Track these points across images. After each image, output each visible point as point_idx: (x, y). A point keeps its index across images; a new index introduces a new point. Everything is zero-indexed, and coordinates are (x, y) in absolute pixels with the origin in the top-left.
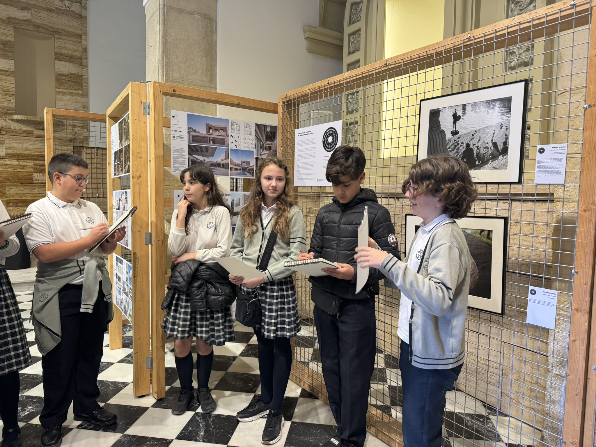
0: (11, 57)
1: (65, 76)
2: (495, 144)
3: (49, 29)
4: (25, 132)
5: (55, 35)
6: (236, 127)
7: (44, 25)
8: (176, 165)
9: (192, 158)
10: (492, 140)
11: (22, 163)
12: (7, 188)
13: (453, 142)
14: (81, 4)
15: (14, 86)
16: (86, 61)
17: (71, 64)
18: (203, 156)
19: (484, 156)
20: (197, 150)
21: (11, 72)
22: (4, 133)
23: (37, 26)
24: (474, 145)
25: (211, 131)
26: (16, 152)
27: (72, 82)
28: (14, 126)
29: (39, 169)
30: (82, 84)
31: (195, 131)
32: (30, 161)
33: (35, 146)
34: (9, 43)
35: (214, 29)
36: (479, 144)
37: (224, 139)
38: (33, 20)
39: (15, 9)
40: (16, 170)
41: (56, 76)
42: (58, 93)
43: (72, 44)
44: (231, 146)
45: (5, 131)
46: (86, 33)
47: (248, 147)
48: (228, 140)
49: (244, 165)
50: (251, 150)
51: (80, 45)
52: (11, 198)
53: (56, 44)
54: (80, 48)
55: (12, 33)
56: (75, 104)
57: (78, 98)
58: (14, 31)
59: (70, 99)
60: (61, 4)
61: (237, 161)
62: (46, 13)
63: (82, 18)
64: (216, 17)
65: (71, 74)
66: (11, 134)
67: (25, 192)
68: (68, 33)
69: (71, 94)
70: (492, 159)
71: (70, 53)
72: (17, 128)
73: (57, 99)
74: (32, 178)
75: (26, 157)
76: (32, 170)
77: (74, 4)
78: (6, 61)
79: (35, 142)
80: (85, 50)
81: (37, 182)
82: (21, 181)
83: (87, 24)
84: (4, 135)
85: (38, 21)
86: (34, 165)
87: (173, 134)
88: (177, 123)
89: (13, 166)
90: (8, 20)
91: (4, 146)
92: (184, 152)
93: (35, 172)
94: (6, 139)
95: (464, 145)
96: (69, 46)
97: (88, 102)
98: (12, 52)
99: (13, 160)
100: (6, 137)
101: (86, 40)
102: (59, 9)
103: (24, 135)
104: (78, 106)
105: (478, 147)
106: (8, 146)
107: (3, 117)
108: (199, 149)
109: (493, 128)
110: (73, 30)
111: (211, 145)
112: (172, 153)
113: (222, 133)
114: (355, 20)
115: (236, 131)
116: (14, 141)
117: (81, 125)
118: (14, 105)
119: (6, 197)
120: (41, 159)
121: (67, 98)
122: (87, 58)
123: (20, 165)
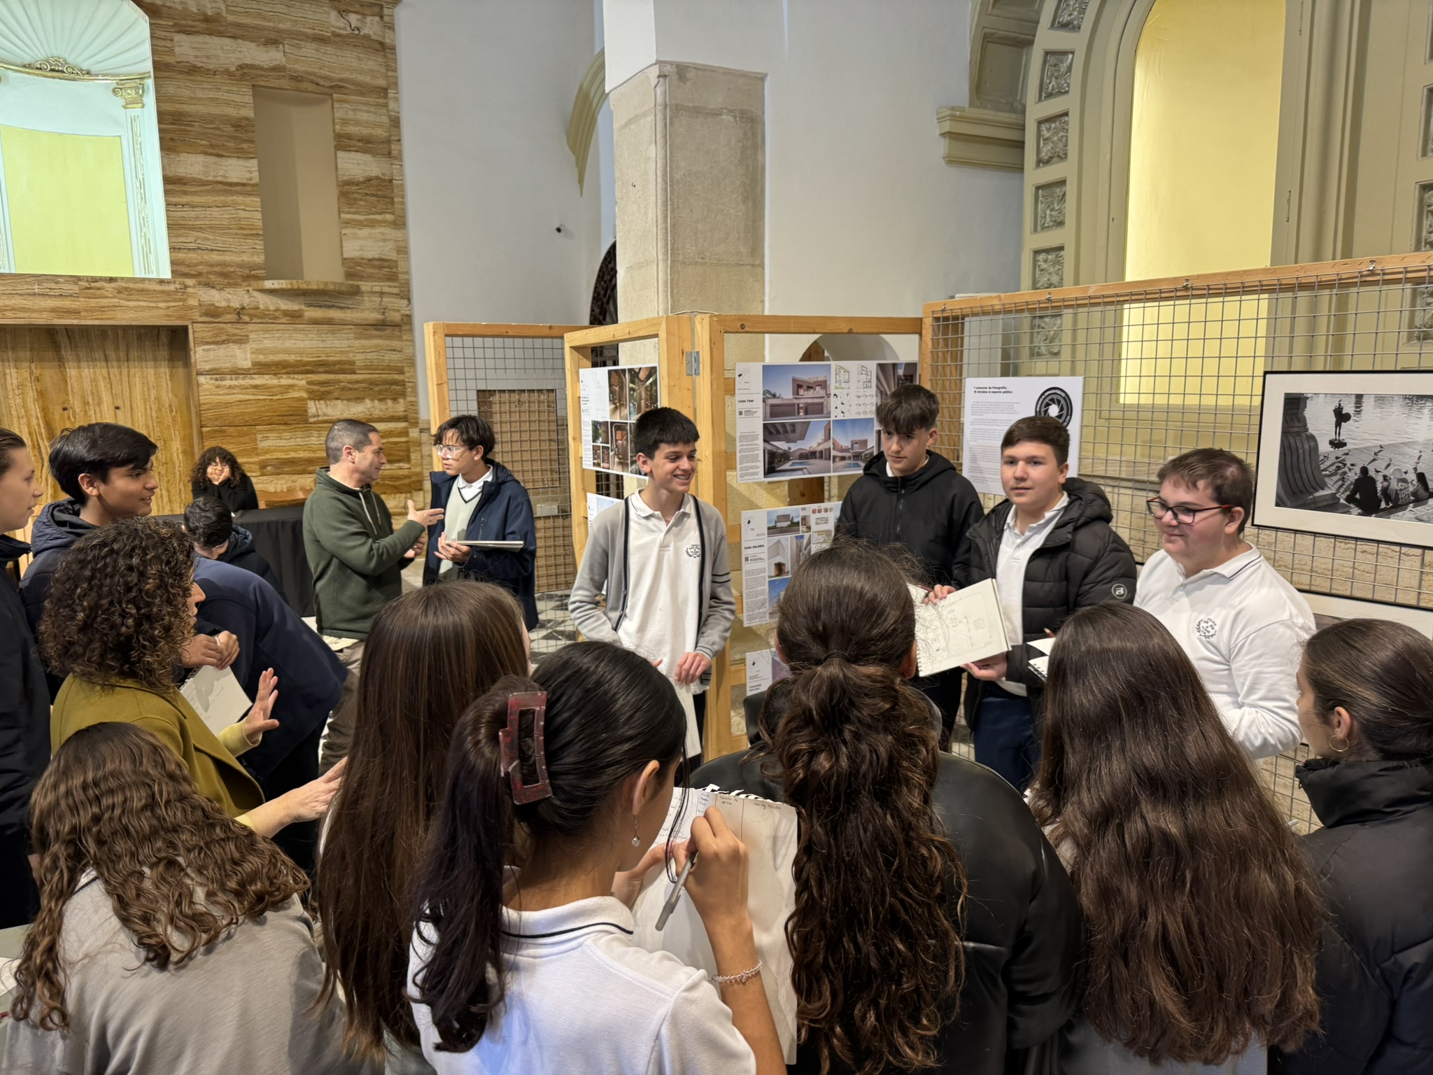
0: (250, 153)
1: (357, 184)
2: (1421, 477)
3: (321, 82)
4: (286, 313)
5: (335, 95)
6: (843, 377)
7: (310, 74)
8: (745, 465)
9: (769, 447)
11: (285, 381)
12: (259, 436)
13: (1332, 459)
14: (382, 17)
15: (259, 215)
16: (398, 147)
17: (368, 157)
18: (788, 441)
19: (1397, 494)
20: (778, 432)
21: (253, 185)
22: (246, 318)
23: (297, 78)
24: (1377, 472)
25: (801, 392)
26: (271, 358)
27: (373, 195)
28: (265, 302)
29: (318, 391)
30: (392, 198)
31: (774, 396)
32: (300, 376)
33: (307, 343)
34: (244, 123)
35: (760, 137)
37: (822, 404)
38: (288, 66)
39: (253, 45)
40: (274, 398)
41: (339, 186)
42: (347, 223)
43: (369, 112)
44: (836, 415)
45: (250, 315)
46: (396, 84)
47: (865, 412)
48: (828, 403)
49: (857, 449)
50: (869, 416)
51: (384, 111)
52: (268, 456)
53: (336, 115)
54: (385, 119)
55: (249, 99)
56: (381, 244)
57: (387, 230)
58: (254, 96)
59: (370, 234)
60: (341, 23)
61: (845, 442)
62: (314, 45)
63: (385, 50)
64: (763, 112)
65: (369, 180)
66: (260, 321)
67: (292, 442)
68: (359, 88)
69: (372, 224)
70: (1413, 502)
71: (365, 131)
72: (272, 308)
73: (344, 237)
74: (306, 411)
75: (291, 367)
76: (305, 395)
77: (369, 19)
78: (241, 162)
79: (306, 334)
80: (396, 122)
81: (315, 419)
82: (285, 418)
83: (396, 63)
84: (247, 323)
85: (300, 67)
86: (309, 383)
87: (740, 407)
88: (746, 386)
89: (267, 388)
90: (239, 73)
91: (248, 347)
92: (757, 439)
93: (311, 399)
94: (251, 331)
95: (1357, 470)
96: (364, 116)
97: (406, 240)
98: (252, 142)
99: (267, 377)
100: (251, 327)
101: (396, 99)
102: (339, 35)
103: (284, 320)
104: (387, 249)
105: (1385, 477)
106: (256, 347)
107: (244, 284)
108: (781, 430)
109: (1419, 448)
110: (368, 79)
111: (799, 419)
112: (738, 444)
113: (819, 391)
114: (1053, 89)
115: (843, 385)
116: (269, 336)
117: (396, 291)
118: (263, 257)
119: (257, 454)
120: (321, 369)
121: (365, 232)
122: (399, 140)
123: (281, 386)
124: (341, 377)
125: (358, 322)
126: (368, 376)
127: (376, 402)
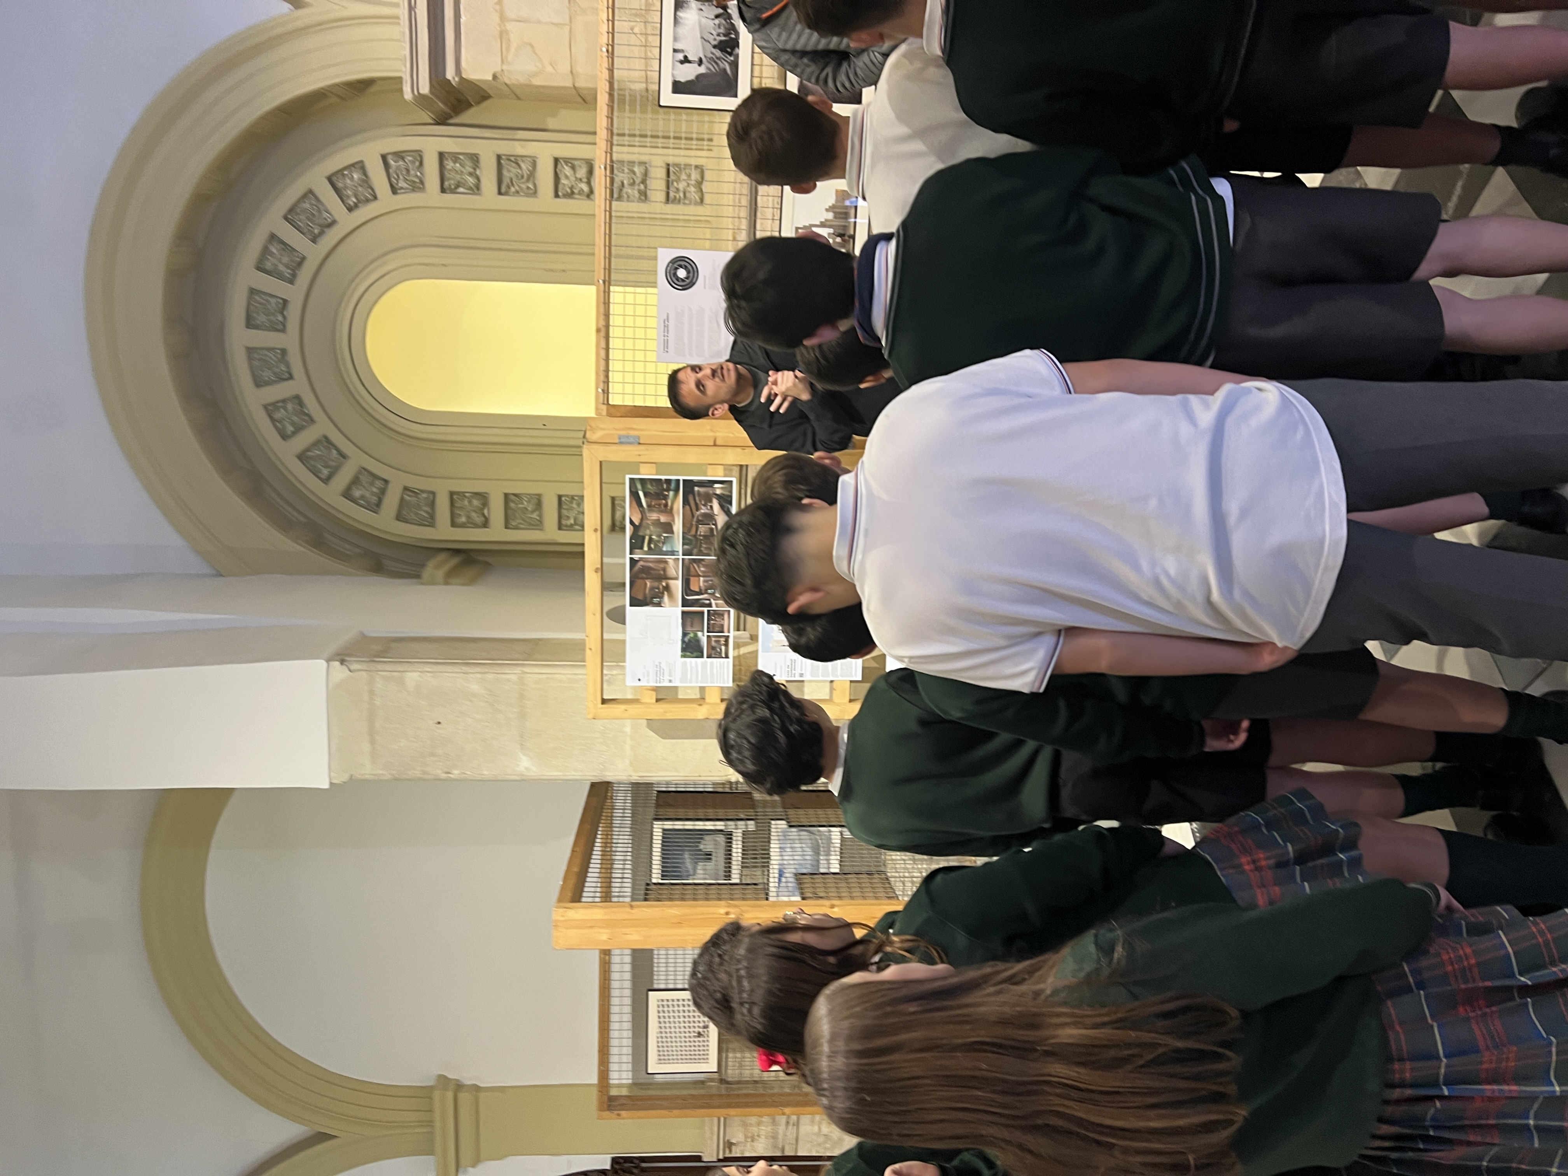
2: (717, 16)
10: (713, 19)
13: (709, 65)
24: (715, 40)
36: (714, 33)
95: (714, 50)
105: (718, 35)
109: (702, 19)
114: (430, 510)
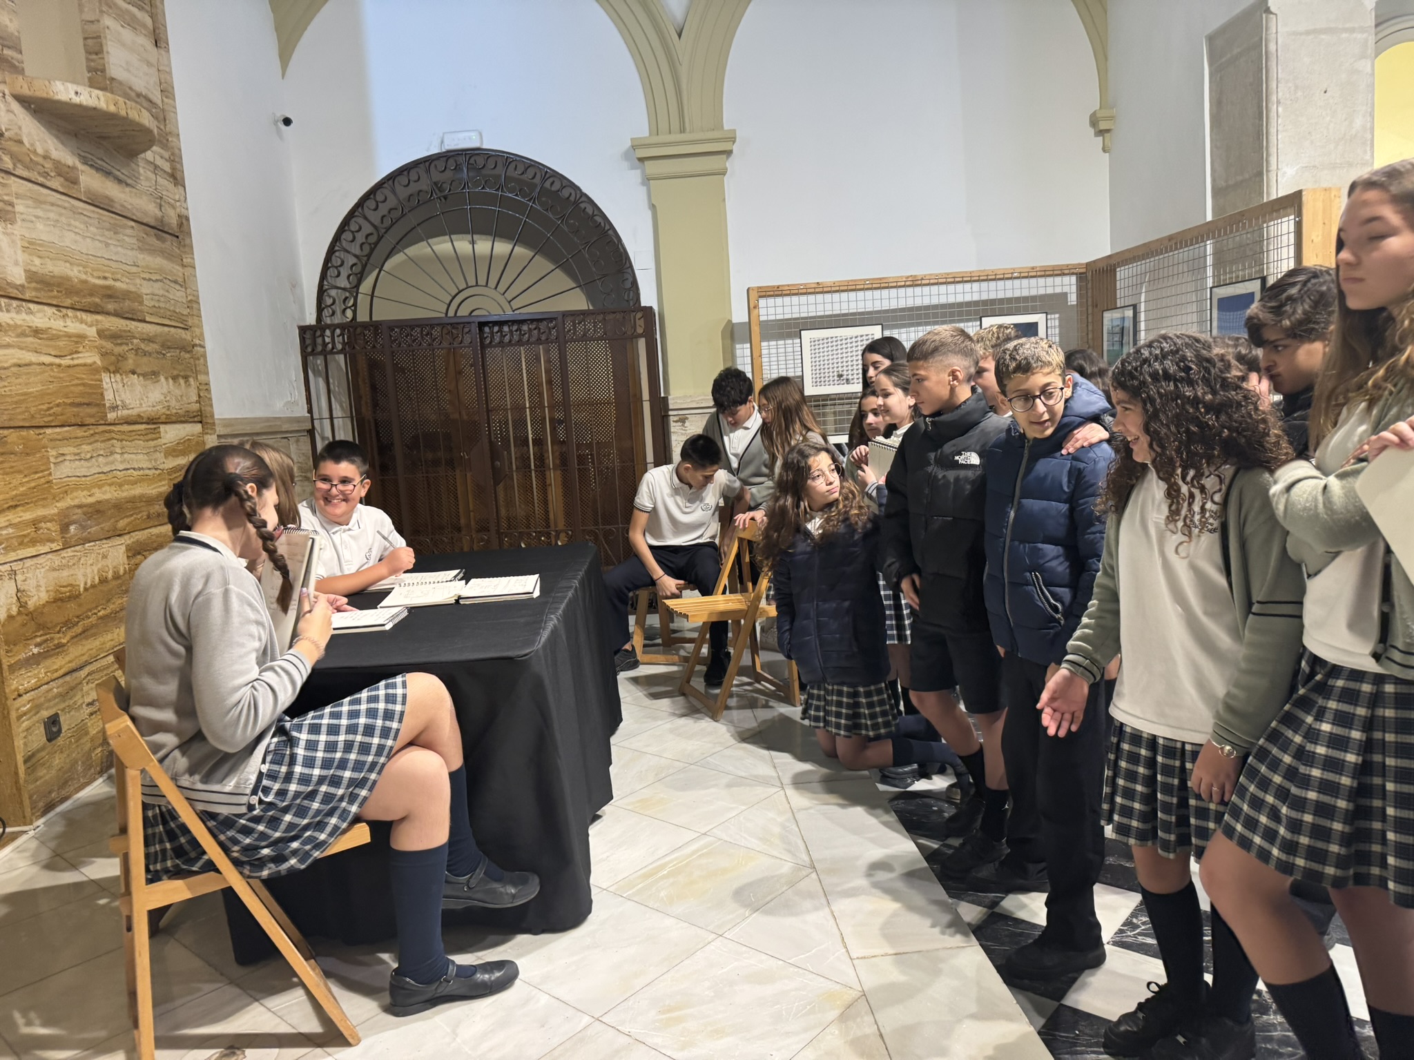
4: (58, 169)
11: (72, 324)
12: (52, 453)
22: (7, 162)
26: (49, 268)
28: (28, 131)
29: (111, 353)
32: (89, 318)
33: (89, 246)
40: (63, 362)
45: (13, 156)
52: (69, 501)
56: (144, 68)
59: (133, 42)
66: (25, 174)
67: (94, 467)
69: (133, 24)
72: (40, 151)
73: (106, 32)
74: (102, 396)
75: (75, 293)
76: (98, 360)
81: (116, 415)
82: (81, 412)
84: (8, 173)
86: (100, 333)
89: (52, 338)
91: (18, 229)
93: (107, 370)
94: (18, 196)
97: (169, 73)
99: (48, 311)
100: (15, 185)
103: (55, 183)
106: (26, 234)
116: (40, 213)
117: (169, 167)
120: (110, 307)
121: (129, 36)
123: (69, 336)
124: (133, 325)
125: (139, 216)
126: (159, 329)
127: (171, 381)
